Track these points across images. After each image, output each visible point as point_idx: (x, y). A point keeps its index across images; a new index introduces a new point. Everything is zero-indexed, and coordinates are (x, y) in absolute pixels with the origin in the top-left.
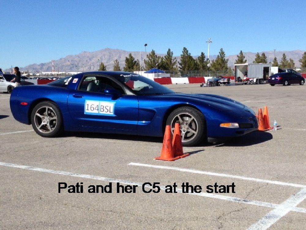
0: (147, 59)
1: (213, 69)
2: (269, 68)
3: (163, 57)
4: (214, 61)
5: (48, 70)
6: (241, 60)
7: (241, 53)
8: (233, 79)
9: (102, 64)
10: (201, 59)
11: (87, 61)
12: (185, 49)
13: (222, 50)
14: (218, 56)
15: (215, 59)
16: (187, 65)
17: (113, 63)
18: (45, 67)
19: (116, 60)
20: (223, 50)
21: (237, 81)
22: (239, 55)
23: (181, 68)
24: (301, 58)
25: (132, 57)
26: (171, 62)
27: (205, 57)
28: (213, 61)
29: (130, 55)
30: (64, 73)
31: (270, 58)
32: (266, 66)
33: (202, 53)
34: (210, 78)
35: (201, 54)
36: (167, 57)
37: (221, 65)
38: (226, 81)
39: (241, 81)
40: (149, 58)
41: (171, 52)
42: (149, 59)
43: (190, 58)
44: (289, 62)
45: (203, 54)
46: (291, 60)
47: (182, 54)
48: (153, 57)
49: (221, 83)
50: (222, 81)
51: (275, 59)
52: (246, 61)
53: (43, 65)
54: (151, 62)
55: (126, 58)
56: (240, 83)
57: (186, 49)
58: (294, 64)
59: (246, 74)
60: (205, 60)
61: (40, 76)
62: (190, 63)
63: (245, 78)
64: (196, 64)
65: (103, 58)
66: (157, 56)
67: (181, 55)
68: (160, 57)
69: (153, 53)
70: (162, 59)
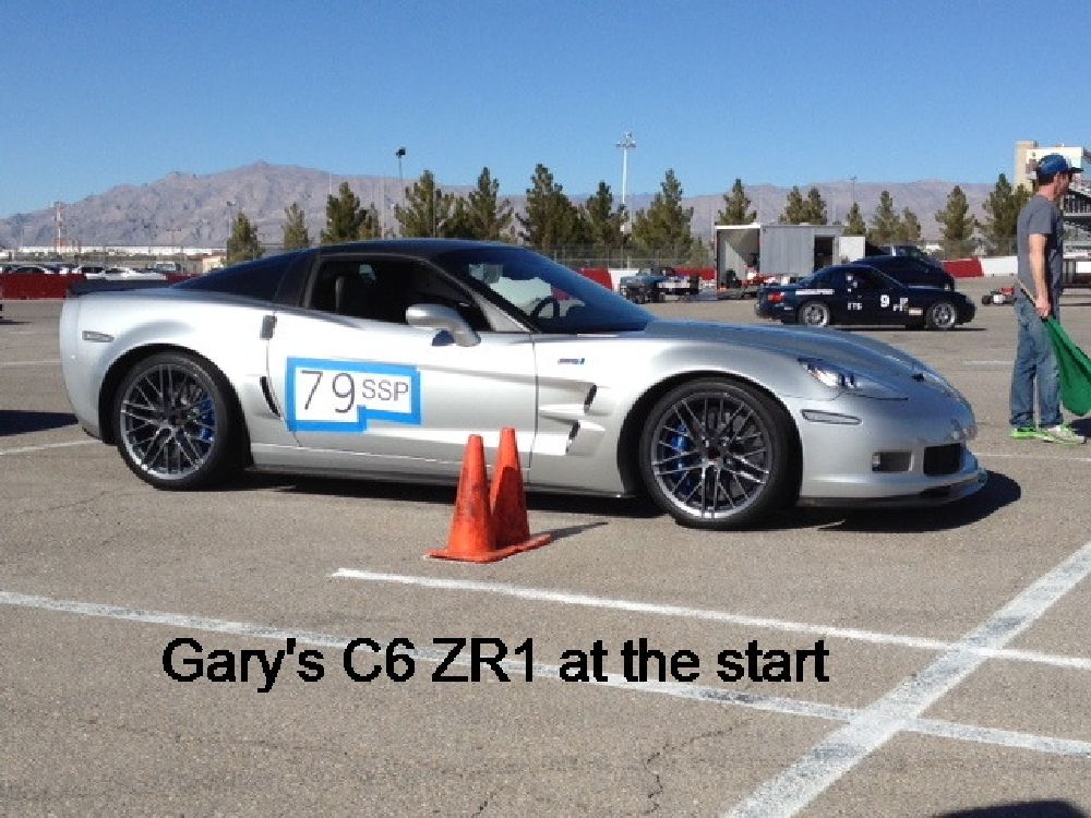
0: (406, 204)
1: (640, 242)
2: (835, 242)
3: (462, 199)
4: (646, 212)
5: (40, 238)
6: (737, 209)
7: (738, 186)
8: (708, 276)
9: (242, 220)
10: (598, 209)
11: (186, 208)
12: (541, 169)
13: (670, 175)
14: (658, 198)
15: (647, 207)
16: (549, 227)
17: (284, 216)
18: (28, 228)
19: (295, 207)
20: (676, 176)
21: (722, 284)
22: (731, 195)
23: (527, 239)
24: (944, 209)
25: (351, 196)
26: (491, 214)
27: (611, 200)
28: (639, 214)
29: (345, 189)
30: (99, 249)
31: (837, 206)
32: (823, 232)
33: (603, 186)
34: (631, 273)
35: (598, 189)
36: (477, 197)
37: (668, 229)
38: (685, 284)
39: (738, 284)
40: (413, 200)
41: (492, 180)
42: (415, 205)
43: (562, 201)
44: (902, 219)
45: (603, 188)
46: (907, 214)
47: (532, 186)
48: (428, 197)
49: (668, 292)
50: (670, 285)
51: (855, 210)
52: (754, 215)
53: (21, 219)
54: (421, 212)
55: (330, 197)
56: (734, 291)
57: (545, 170)
58: (919, 227)
59: (753, 261)
60: (614, 209)
61: (10, 259)
62: (560, 218)
63: (751, 276)
64: (579, 225)
65: (247, 197)
66: (443, 196)
67: (528, 191)
68: (453, 197)
69: (428, 180)
70: (461, 202)
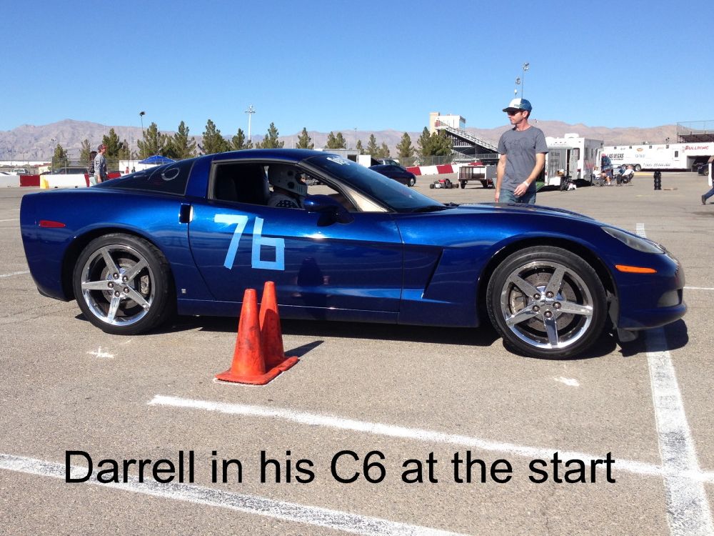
0: (142, 139)
2: (357, 158)
3: (171, 137)
4: (260, 143)
6: (304, 142)
7: (305, 132)
9: (60, 148)
10: (237, 141)
12: (210, 122)
13: (272, 125)
14: (267, 136)
16: (214, 151)
17: (81, 146)
19: (86, 141)
22: (301, 135)
24: (400, 143)
25: (115, 136)
26: (185, 144)
27: (244, 138)
29: (112, 131)
33: (240, 130)
35: (238, 132)
36: (178, 136)
40: (146, 137)
41: (186, 127)
43: (219, 138)
44: (381, 148)
46: (384, 146)
47: (205, 131)
48: (154, 136)
51: (359, 144)
52: (313, 145)
54: (150, 144)
55: (105, 136)
58: (389, 152)
60: (245, 142)
62: (219, 146)
65: (61, 137)
66: (161, 135)
68: (166, 136)
69: (154, 127)
